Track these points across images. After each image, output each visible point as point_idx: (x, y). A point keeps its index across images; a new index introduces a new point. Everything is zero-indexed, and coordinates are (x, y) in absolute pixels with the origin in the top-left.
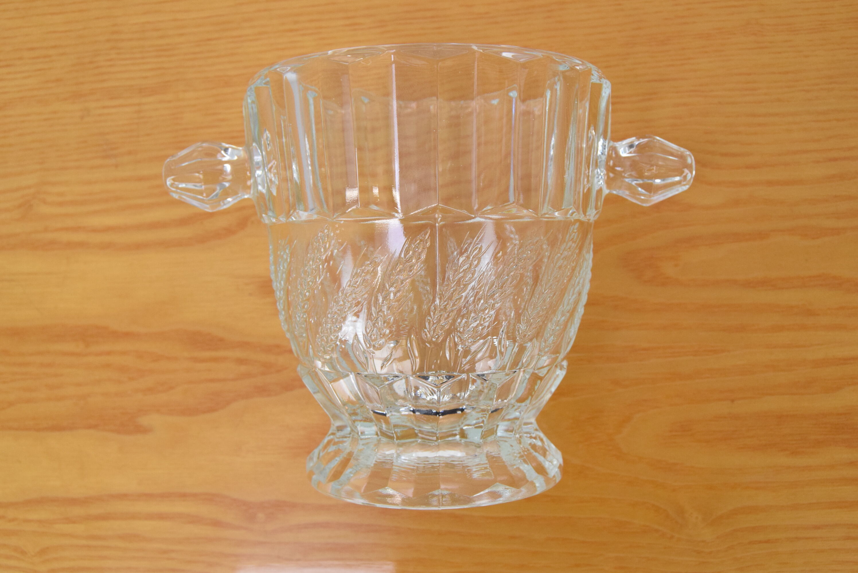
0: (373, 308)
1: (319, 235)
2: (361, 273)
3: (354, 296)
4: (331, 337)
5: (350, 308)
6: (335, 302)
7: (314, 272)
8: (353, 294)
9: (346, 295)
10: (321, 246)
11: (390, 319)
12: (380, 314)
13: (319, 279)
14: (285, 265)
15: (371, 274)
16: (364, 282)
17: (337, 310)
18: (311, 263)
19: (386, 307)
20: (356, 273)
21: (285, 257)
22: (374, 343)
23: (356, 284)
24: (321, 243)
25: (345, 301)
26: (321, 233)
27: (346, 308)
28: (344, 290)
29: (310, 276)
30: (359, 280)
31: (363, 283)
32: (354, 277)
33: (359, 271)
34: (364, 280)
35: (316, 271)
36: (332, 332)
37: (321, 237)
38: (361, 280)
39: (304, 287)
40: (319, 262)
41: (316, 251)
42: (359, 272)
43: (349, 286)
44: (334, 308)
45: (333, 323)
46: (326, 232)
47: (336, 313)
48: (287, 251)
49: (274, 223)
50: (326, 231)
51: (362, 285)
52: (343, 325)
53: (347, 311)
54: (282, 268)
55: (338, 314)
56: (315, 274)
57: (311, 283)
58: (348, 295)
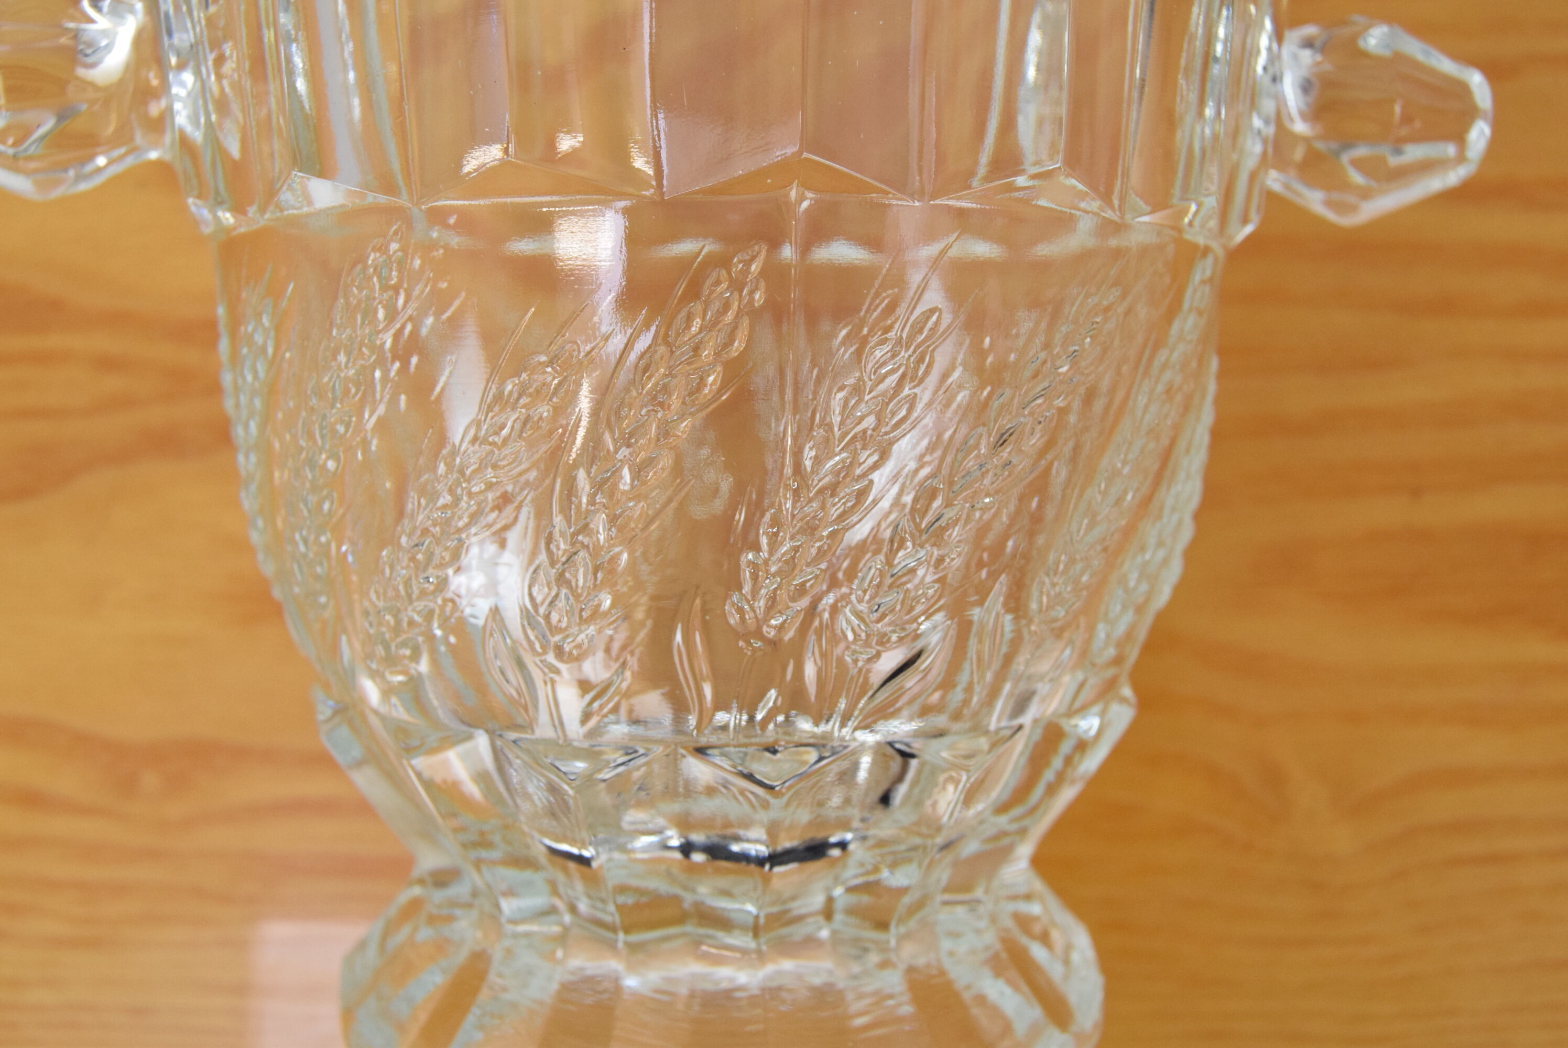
0: (558, 520)
1: (370, 262)
2: (515, 395)
3: (490, 473)
4: (410, 613)
5: (474, 518)
6: (422, 492)
7: (353, 391)
8: (486, 468)
9: (462, 472)
10: (374, 298)
11: (614, 559)
12: (582, 543)
13: (371, 416)
14: (261, 368)
15: (551, 400)
16: (528, 427)
17: (430, 522)
18: (342, 358)
19: (604, 516)
20: (499, 397)
21: (259, 339)
22: (557, 638)
23: (497, 433)
24: (377, 287)
25: (459, 491)
26: (378, 255)
27: (460, 518)
28: (454, 453)
29: (339, 405)
30: (511, 419)
31: (522, 432)
32: (490, 409)
33: (509, 387)
34: (528, 419)
35: (358, 386)
36: (414, 596)
37: (375, 269)
38: (515, 421)
39: (320, 442)
40: (370, 357)
41: (359, 317)
42: (511, 392)
43: (474, 440)
44: (421, 517)
45: (417, 568)
46: (395, 252)
47: (425, 531)
48: (266, 320)
49: (228, 230)
50: (394, 246)
51: (520, 436)
52: (450, 571)
53: (468, 526)
54: (249, 378)
55: (433, 536)
56: (354, 397)
57: (341, 429)
58: (468, 472)
